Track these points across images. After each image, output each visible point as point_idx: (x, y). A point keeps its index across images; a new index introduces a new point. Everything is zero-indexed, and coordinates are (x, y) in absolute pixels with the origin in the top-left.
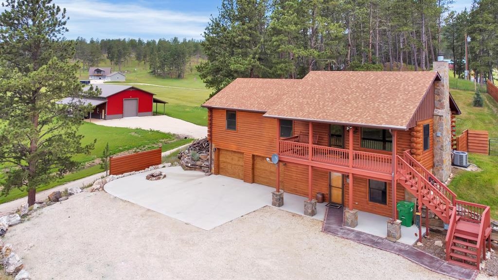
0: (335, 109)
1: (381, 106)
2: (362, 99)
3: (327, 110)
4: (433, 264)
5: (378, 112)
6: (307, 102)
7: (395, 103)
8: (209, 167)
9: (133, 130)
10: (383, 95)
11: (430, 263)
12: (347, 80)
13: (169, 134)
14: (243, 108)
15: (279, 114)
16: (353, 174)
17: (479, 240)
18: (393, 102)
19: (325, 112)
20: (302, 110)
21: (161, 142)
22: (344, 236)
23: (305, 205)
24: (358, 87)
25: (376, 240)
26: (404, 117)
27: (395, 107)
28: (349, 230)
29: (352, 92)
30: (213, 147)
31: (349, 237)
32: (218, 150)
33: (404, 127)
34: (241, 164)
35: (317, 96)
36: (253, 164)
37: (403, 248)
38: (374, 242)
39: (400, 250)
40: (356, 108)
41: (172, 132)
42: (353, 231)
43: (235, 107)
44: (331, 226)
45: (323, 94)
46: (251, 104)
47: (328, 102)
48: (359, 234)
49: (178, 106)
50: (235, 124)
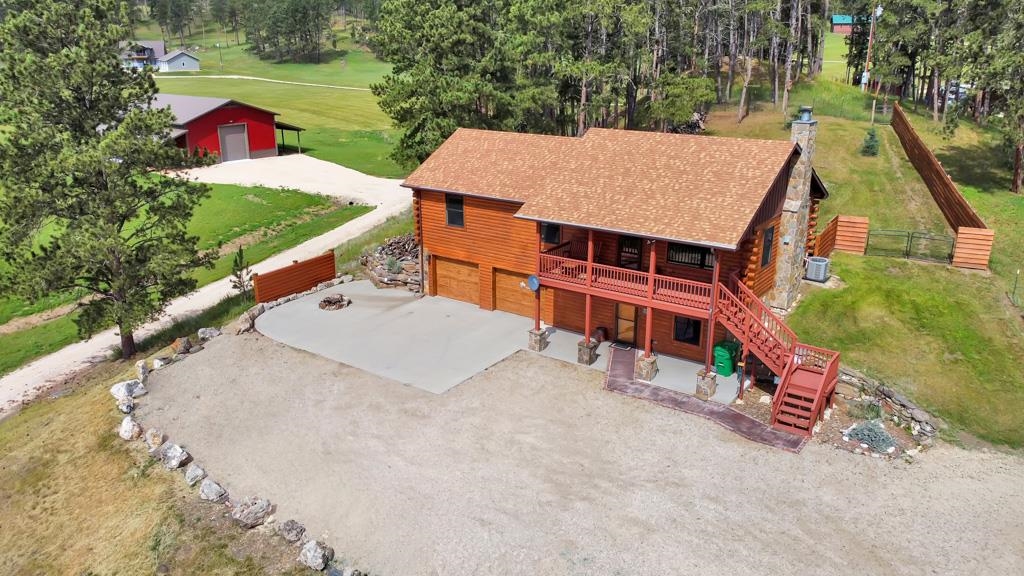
0: (631, 208)
1: (702, 205)
2: (674, 190)
3: (618, 209)
4: (753, 431)
5: (696, 217)
6: (586, 192)
7: (723, 201)
8: (421, 284)
9: (249, 189)
10: (707, 185)
11: (749, 428)
12: (651, 151)
13: (319, 196)
14: (475, 193)
15: (540, 213)
16: (652, 309)
17: (816, 398)
18: (720, 200)
19: (614, 213)
20: (577, 209)
21: (308, 213)
22: (636, 394)
23: (580, 350)
24: (668, 167)
25: (680, 398)
26: (734, 228)
27: (723, 209)
28: (643, 385)
29: (659, 176)
30: (426, 253)
31: (642, 395)
32: (434, 258)
33: (733, 246)
34: (473, 280)
35: (602, 181)
36: (494, 282)
37: (716, 408)
38: (677, 403)
39: (712, 413)
40: (662, 207)
41: (324, 193)
42: (648, 386)
43: (462, 191)
44: (618, 379)
45: (610, 177)
46: (489, 186)
47: (619, 193)
48: (656, 391)
49: (323, 130)
50: (462, 218)
